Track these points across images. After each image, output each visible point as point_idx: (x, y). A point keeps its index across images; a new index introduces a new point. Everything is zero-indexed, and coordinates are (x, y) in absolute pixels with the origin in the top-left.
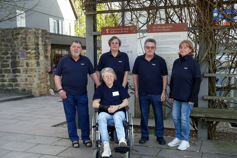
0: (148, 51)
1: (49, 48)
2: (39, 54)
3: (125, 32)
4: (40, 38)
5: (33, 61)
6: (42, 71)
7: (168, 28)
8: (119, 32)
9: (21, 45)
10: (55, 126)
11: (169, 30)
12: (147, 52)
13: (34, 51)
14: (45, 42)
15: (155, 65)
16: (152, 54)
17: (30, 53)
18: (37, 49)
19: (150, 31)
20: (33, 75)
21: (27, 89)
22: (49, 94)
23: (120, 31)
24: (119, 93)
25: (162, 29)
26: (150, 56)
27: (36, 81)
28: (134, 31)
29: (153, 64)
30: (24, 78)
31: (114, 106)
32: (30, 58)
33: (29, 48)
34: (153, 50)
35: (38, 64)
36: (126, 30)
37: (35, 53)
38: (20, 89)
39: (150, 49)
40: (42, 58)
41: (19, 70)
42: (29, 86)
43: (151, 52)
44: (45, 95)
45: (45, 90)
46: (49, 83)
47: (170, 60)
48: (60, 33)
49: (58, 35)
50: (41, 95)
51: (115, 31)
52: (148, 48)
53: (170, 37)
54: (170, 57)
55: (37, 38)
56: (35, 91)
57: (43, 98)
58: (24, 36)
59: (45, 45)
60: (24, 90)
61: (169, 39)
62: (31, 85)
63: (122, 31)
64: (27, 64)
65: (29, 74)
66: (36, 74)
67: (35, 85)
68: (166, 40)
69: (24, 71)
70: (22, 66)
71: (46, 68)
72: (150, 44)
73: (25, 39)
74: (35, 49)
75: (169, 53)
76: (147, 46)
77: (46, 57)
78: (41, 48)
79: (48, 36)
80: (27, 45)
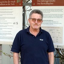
0: (34, 24)
3: (12, 4)
7: (51, 2)
8: (6, 4)
11: (52, 4)
12: (32, 25)
15: (43, 40)
16: (38, 27)
19: (34, 4)
23: (8, 3)
25: (45, 2)
26: (35, 30)
28: (20, 4)
29: (40, 40)
34: (39, 23)
36: (13, 3)
39: (36, 22)
43: (37, 25)
47: (52, 32)
51: (3, 3)
52: (34, 20)
53: (53, 10)
54: (52, 30)
61: (51, 13)
63: (10, 3)
68: (49, 13)
72: (37, 16)
75: (52, 26)
76: (32, 18)
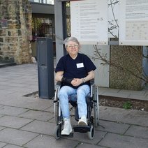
1: (30, 17)
2: (20, 23)
4: (21, 8)
5: (14, 30)
6: (24, 40)
9: (3, 14)
10: (27, 96)
13: (15, 21)
14: (26, 11)
17: (11, 22)
18: (18, 18)
20: (15, 44)
21: (10, 57)
22: (31, 62)
24: (84, 65)
27: (18, 49)
30: (6, 47)
31: (78, 79)
32: (11, 27)
33: (10, 18)
35: (19, 33)
37: (17, 22)
38: (3, 57)
40: (23, 27)
41: (2, 39)
42: (12, 54)
44: (27, 63)
45: (27, 58)
46: (31, 52)
48: (44, 2)
49: (42, 4)
50: (23, 63)
55: (18, 7)
56: (18, 59)
57: (25, 65)
58: (5, 6)
59: (26, 14)
60: (7, 58)
62: (13, 53)
64: (9, 33)
65: (11, 43)
66: (18, 43)
67: (17, 53)
69: (6, 40)
70: (5, 35)
71: (28, 37)
73: (6, 8)
74: (16, 18)
77: (28, 26)
78: (22, 17)
79: (28, 5)
80: (8, 15)
